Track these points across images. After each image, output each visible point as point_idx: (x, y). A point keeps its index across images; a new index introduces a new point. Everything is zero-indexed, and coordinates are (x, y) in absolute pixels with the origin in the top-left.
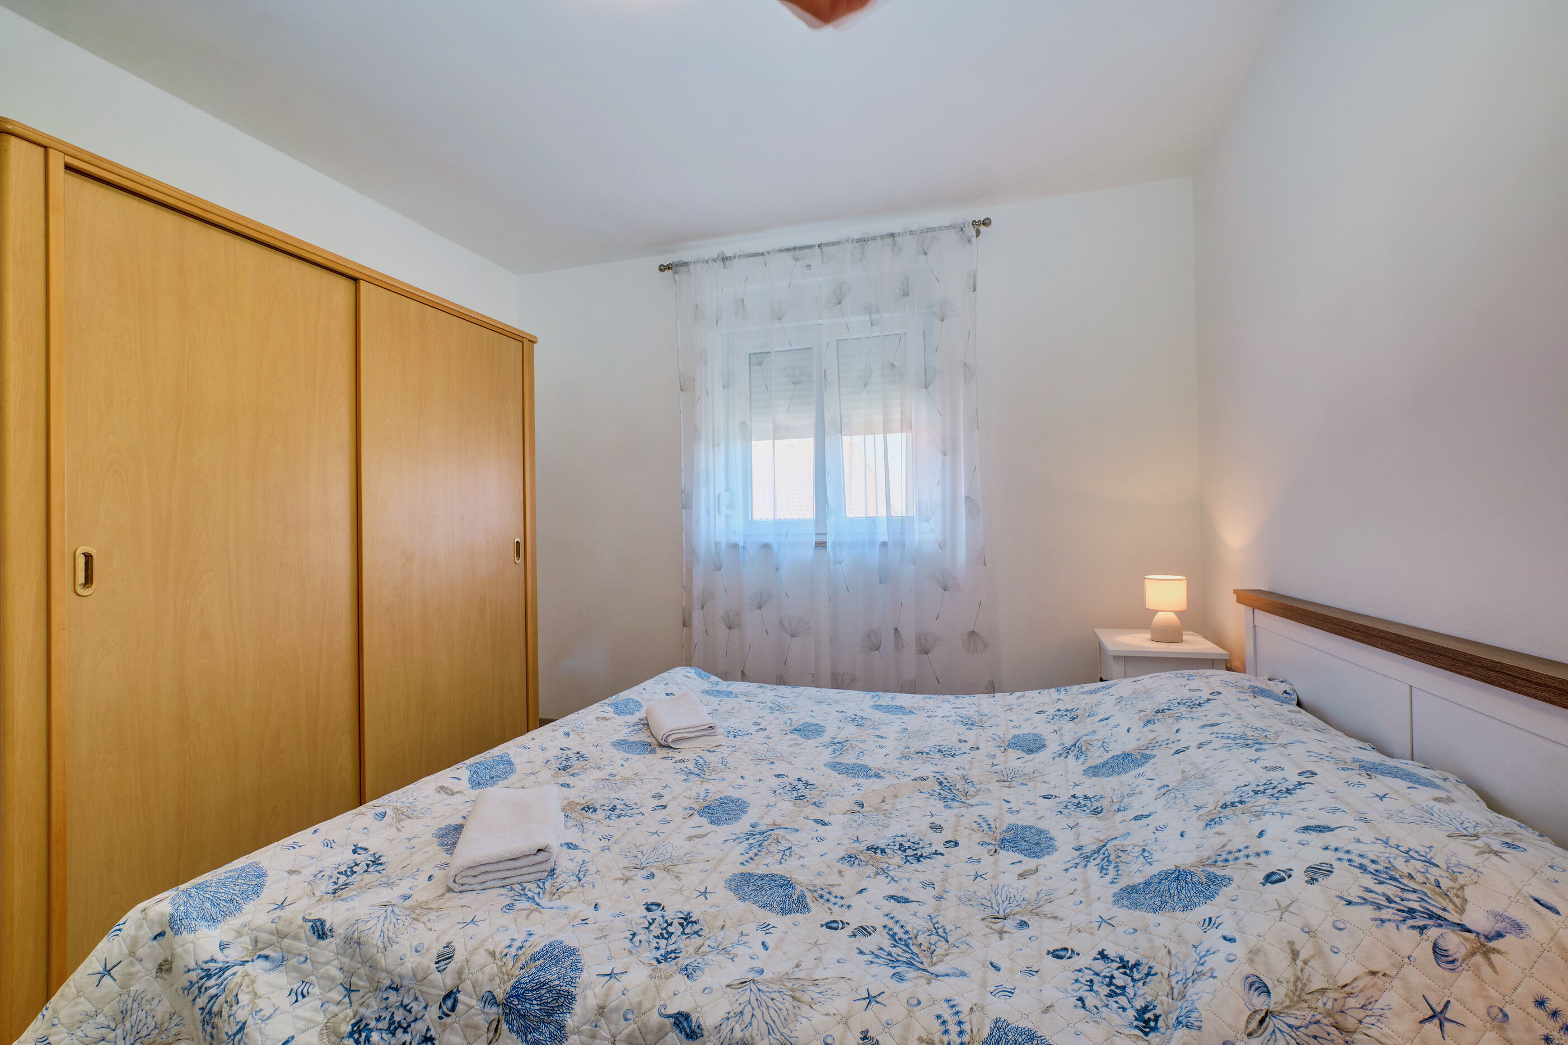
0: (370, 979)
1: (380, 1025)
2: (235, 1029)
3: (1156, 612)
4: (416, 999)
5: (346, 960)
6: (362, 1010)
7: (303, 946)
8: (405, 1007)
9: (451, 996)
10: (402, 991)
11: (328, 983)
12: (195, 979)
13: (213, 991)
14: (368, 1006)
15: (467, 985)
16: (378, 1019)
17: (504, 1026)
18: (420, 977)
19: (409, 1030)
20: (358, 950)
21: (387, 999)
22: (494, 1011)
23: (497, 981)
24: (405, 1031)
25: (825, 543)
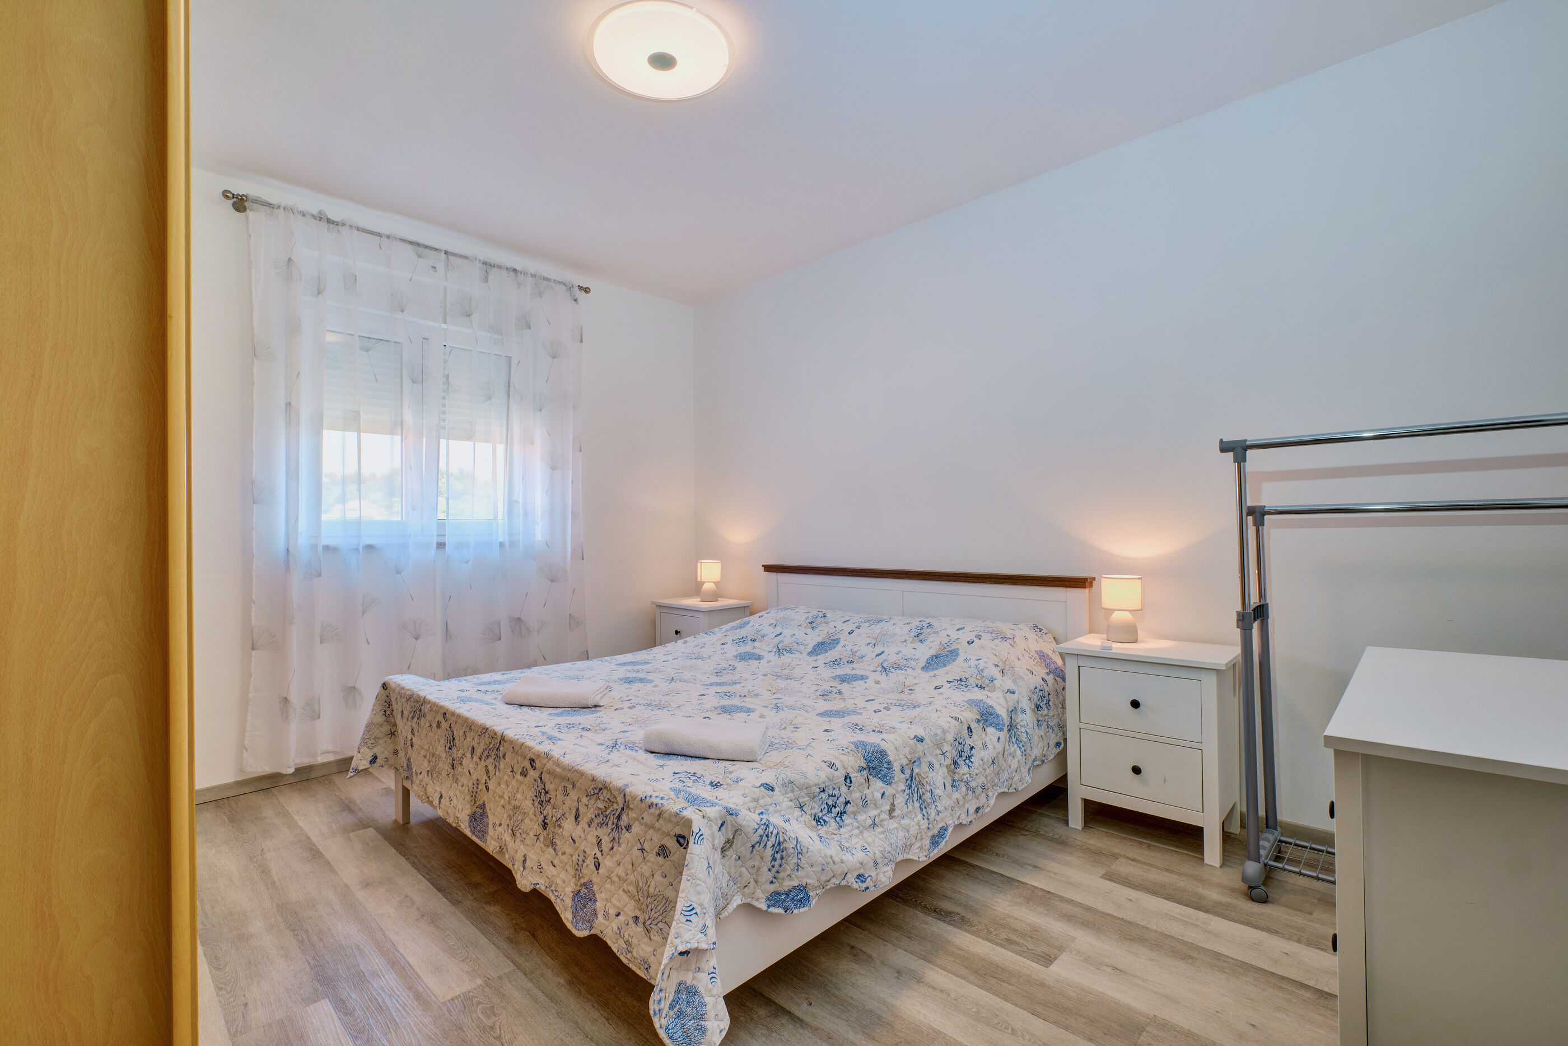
0: (808, 795)
1: (824, 813)
2: (795, 843)
3: (704, 583)
4: (834, 789)
5: (790, 795)
6: (813, 811)
7: (768, 800)
8: (832, 796)
9: (847, 778)
10: (826, 789)
11: (790, 810)
12: (762, 833)
13: (775, 832)
14: (814, 808)
15: (849, 770)
16: (821, 811)
17: (870, 777)
18: (831, 778)
19: (836, 805)
20: (794, 786)
21: (822, 798)
22: (865, 772)
23: (858, 761)
24: (835, 807)
25: (445, 544)
